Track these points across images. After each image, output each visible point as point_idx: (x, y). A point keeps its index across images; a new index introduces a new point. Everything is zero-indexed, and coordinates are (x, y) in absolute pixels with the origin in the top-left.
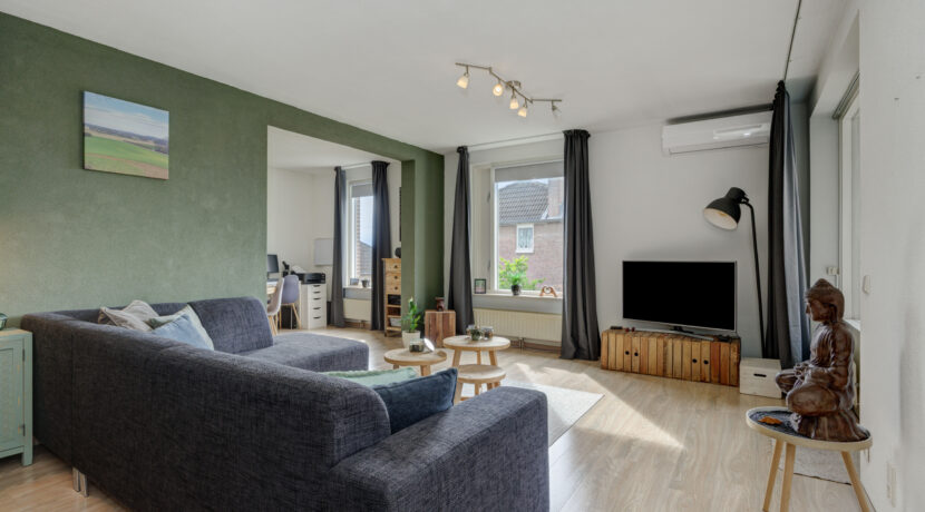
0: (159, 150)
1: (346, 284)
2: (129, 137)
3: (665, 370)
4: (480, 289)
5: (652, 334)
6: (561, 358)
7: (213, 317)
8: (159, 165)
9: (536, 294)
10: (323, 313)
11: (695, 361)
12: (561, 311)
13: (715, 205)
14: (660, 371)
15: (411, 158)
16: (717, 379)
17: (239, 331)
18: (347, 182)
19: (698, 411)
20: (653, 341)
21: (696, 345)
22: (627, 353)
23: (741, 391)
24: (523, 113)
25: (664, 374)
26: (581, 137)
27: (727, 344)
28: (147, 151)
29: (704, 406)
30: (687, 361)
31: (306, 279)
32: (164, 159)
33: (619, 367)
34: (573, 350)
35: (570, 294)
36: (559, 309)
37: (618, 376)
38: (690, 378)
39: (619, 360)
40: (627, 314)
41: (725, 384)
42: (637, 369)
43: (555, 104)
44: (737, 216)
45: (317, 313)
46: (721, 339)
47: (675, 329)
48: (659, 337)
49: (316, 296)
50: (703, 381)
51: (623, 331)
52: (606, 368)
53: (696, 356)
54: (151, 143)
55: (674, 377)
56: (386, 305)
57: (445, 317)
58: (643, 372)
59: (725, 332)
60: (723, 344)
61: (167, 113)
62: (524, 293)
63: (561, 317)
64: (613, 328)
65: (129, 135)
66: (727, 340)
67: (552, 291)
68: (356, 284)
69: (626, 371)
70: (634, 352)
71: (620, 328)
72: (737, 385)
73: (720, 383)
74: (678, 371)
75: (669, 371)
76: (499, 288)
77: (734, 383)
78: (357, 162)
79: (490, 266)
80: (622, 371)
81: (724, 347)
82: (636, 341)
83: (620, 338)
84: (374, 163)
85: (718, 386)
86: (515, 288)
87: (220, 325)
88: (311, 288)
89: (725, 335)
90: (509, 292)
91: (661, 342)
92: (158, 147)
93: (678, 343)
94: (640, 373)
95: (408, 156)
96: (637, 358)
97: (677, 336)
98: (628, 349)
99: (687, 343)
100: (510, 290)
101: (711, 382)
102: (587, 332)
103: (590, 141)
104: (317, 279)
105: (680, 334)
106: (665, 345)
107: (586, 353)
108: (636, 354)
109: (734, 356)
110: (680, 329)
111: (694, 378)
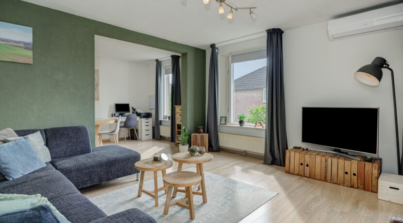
0: (26, 48)
1: (161, 118)
2: (8, 42)
3: (326, 177)
4: (223, 122)
5: (319, 153)
6: (263, 163)
7: (55, 137)
8: (27, 56)
9: (252, 125)
10: (151, 132)
11: (347, 173)
12: (265, 137)
13: (364, 70)
14: (323, 177)
15: (185, 52)
16: (362, 187)
17: (70, 145)
18: (162, 67)
19: (342, 213)
20: (318, 158)
21: (348, 163)
22: (302, 164)
23: (379, 197)
24: (230, 17)
25: (325, 180)
26: (277, 33)
27: (371, 164)
28: (18, 49)
29: (348, 208)
30: (341, 173)
31: (142, 115)
32: (30, 53)
33: (296, 173)
34: (271, 159)
35: (270, 127)
36: (263, 134)
37: (297, 178)
38: (343, 184)
39: (297, 169)
40: (304, 140)
41: (368, 190)
42: (308, 175)
43: (252, 10)
44: (379, 76)
45: (147, 133)
46: (366, 160)
47: (335, 150)
48: (323, 156)
49: (147, 124)
50: (352, 187)
51: (301, 150)
52: (288, 172)
53: (348, 170)
54: (22, 45)
55: (332, 182)
56: (177, 130)
57: (202, 137)
58: (312, 177)
59: (369, 155)
60: (367, 163)
61: (32, 28)
62: (246, 125)
63: (264, 139)
64: (295, 148)
65: (8, 41)
66: (371, 160)
67: (261, 124)
68: (166, 118)
69: (301, 175)
70: (306, 164)
71: (300, 148)
72: (377, 192)
73: (364, 189)
74: (335, 178)
75: (329, 178)
76: (233, 122)
77: (374, 190)
78: (165, 57)
79: (229, 110)
80: (298, 175)
81: (368, 165)
82: (307, 157)
83: (297, 155)
84: (172, 56)
85: (362, 191)
86: (241, 122)
87: (59, 142)
88: (144, 120)
89: (369, 157)
90: (237, 124)
91: (323, 159)
92: (26, 46)
93: (335, 160)
94: (310, 177)
95: (184, 51)
96: (308, 168)
97: (335, 156)
98: (302, 162)
99: (341, 161)
100: (238, 123)
101: (357, 188)
102: (279, 149)
103: (283, 35)
104: (148, 116)
105: (339, 154)
106: (326, 161)
107: (279, 161)
108: (307, 166)
109: (375, 172)
110: (339, 151)
111: (346, 184)
